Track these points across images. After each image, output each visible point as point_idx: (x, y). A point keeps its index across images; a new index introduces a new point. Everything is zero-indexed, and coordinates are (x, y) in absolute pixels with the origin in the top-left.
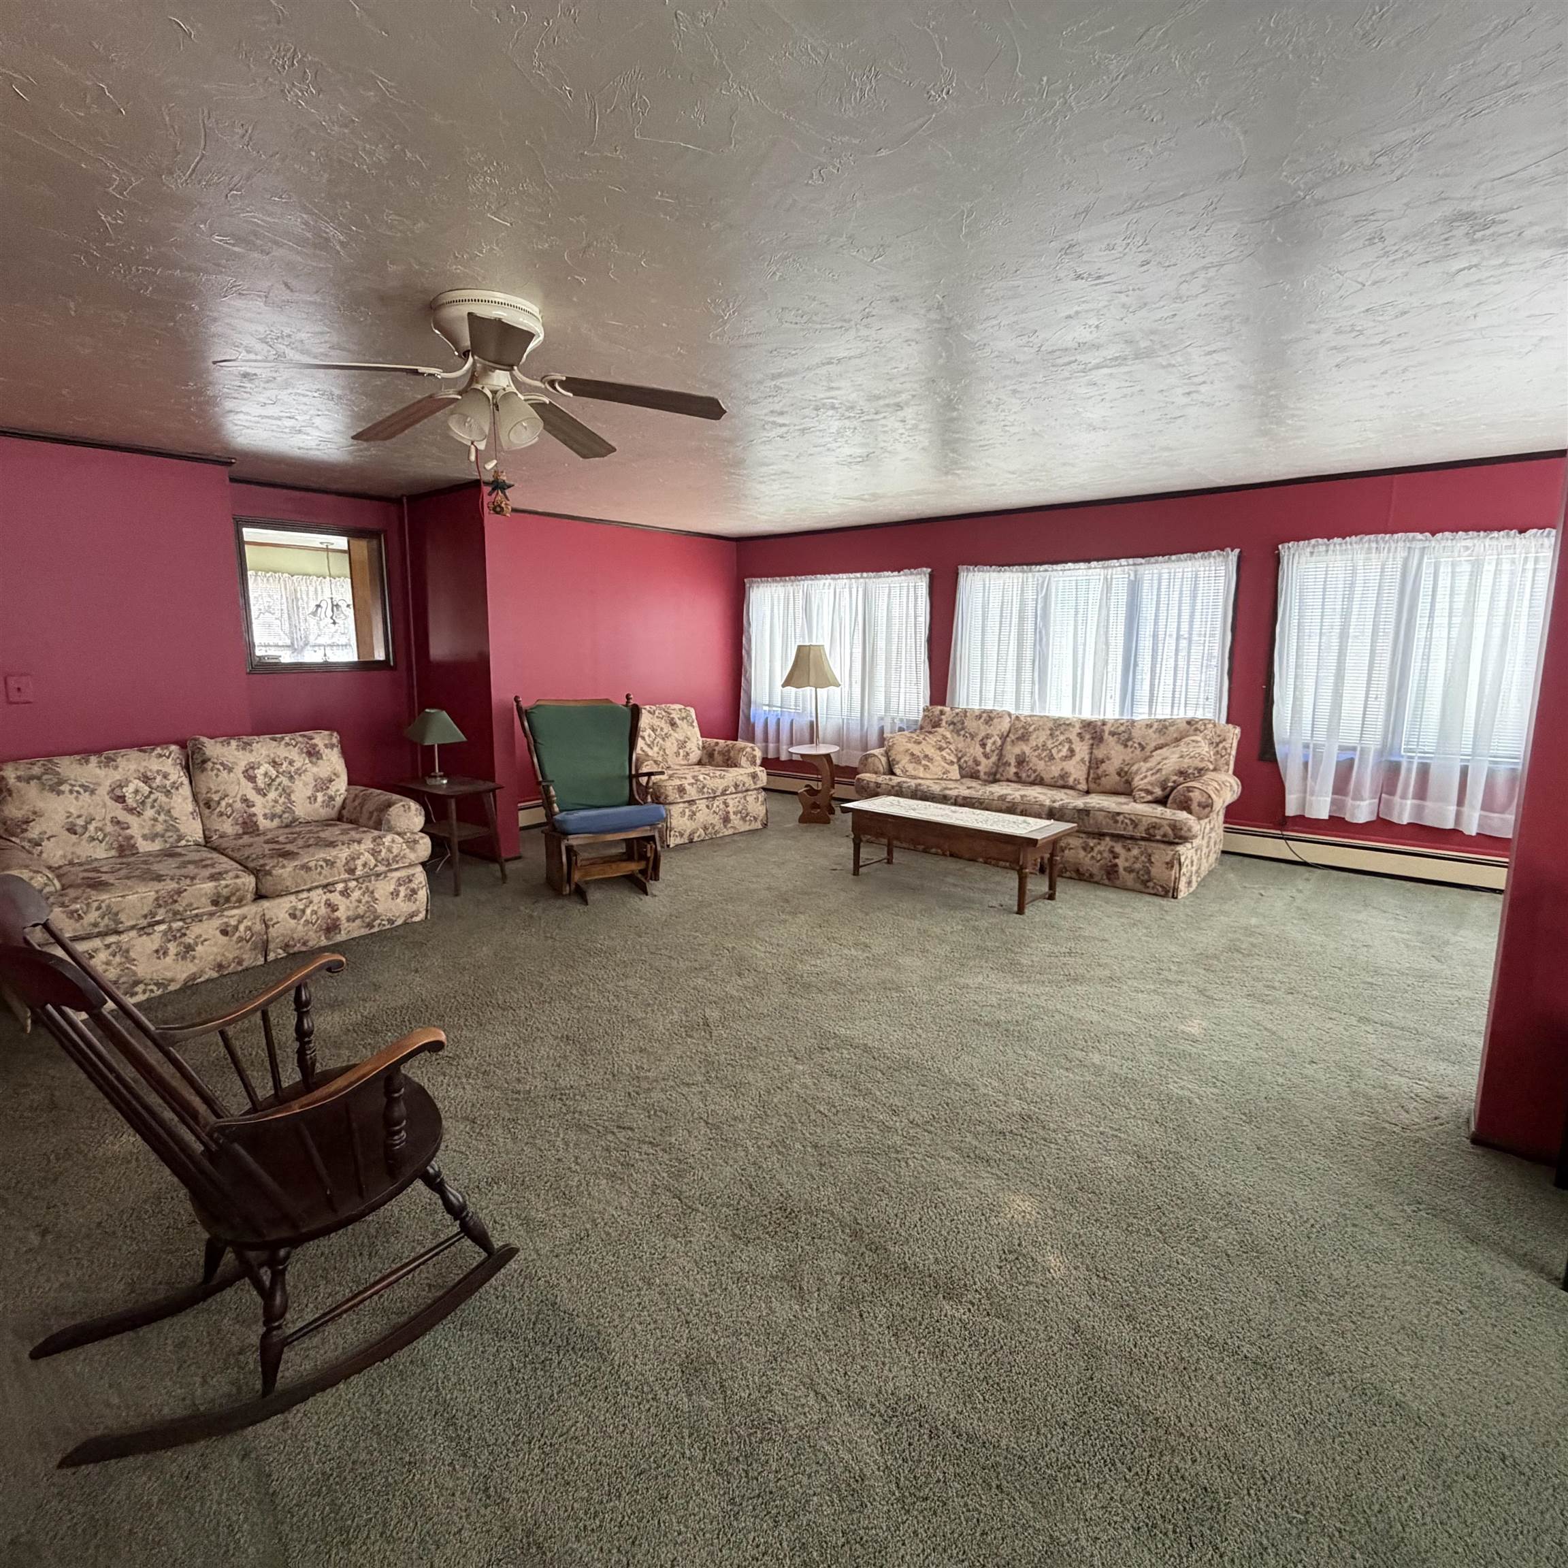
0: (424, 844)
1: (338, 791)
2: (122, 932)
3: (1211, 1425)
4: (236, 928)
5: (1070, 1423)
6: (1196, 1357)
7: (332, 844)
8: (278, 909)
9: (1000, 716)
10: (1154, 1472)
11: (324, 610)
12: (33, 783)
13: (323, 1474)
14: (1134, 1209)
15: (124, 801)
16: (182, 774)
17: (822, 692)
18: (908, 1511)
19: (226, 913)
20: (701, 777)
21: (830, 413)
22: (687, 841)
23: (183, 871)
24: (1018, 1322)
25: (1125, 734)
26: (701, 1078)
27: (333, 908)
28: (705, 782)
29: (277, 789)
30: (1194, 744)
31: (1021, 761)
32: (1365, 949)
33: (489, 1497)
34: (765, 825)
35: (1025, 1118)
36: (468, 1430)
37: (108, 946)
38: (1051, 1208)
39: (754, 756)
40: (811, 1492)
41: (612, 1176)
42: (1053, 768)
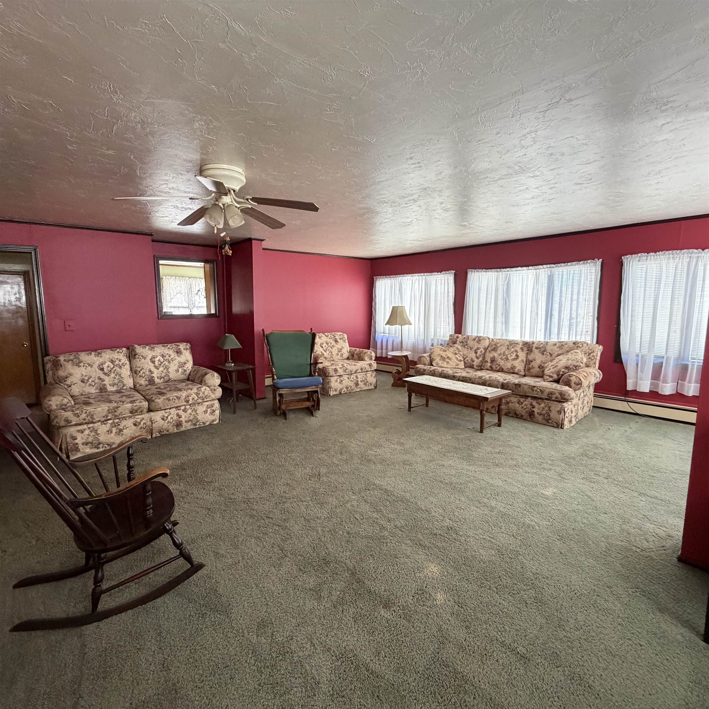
0: (219, 391)
1: (188, 368)
2: (95, 423)
3: (489, 683)
4: (140, 423)
5: (421, 673)
6: (493, 649)
7: (180, 390)
8: (157, 416)
9: (484, 339)
10: (453, 701)
11: (201, 292)
12: (70, 362)
13: (106, 648)
14: (487, 576)
15: (103, 370)
16: (126, 360)
17: (405, 327)
18: (333, 701)
19: (136, 417)
20: (345, 365)
21: (385, 205)
22: (338, 393)
23: (121, 399)
24: (413, 623)
25: (543, 349)
26: (309, 499)
27: (180, 417)
28: (347, 367)
29: (163, 367)
30: (575, 354)
31: (493, 360)
32: (656, 459)
33: (163, 667)
34: (376, 387)
35: (449, 528)
36: (165, 639)
37: (89, 428)
38: (447, 571)
39: (372, 356)
40: (294, 686)
41: (258, 538)
42: (508, 364)
